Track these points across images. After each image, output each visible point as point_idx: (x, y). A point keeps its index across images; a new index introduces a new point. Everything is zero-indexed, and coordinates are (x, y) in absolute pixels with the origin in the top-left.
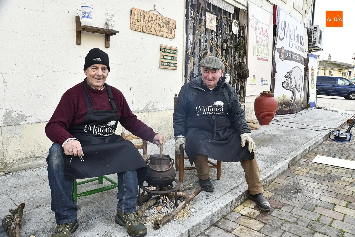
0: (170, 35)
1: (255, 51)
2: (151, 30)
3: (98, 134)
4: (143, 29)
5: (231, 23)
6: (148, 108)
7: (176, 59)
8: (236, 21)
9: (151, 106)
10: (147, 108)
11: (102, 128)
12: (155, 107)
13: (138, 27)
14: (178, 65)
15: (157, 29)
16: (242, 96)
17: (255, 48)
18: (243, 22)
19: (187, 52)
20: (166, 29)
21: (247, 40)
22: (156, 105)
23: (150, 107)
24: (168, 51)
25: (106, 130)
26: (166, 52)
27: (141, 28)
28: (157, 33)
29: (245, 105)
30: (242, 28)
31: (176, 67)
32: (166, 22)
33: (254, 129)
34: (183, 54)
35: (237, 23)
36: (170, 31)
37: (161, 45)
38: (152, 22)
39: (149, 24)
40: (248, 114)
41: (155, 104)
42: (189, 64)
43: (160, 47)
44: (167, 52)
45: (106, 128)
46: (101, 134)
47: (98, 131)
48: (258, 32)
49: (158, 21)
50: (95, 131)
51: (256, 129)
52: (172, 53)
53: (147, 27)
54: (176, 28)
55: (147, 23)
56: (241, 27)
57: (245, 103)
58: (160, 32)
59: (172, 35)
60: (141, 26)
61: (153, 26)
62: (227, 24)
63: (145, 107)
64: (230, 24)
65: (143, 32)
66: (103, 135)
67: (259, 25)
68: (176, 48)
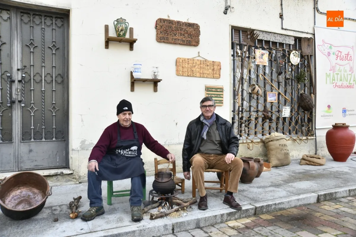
0: (215, 75)
1: (328, 79)
2: (196, 74)
3: (124, 155)
4: (188, 74)
5: (289, 55)
7: (222, 96)
8: (295, 52)
11: (127, 151)
13: (183, 72)
14: (224, 102)
15: (201, 72)
16: (311, 128)
17: (328, 76)
18: (306, 51)
19: (235, 88)
20: (210, 71)
24: (213, 90)
25: (130, 153)
26: (211, 91)
27: (185, 73)
28: (202, 75)
29: (316, 139)
30: (306, 57)
31: (222, 103)
32: (210, 64)
34: (230, 91)
35: (297, 53)
36: (215, 72)
37: (206, 85)
38: (196, 67)
39: (194, 69)
40: (322, 148)
42: (236, 100)
43: (205, 86)
44: (212, 91)
45: (130, 151)
46: (126, 155)
47: (124, 153)
48: (333, 57)
49: (202, 66)
50: (122, 153)
51: (319, 165)
52: (218, 91)
53: (192, 71)
54: (221, 69)
55: (191, 68)
56: (305, 56)
57: (316, 136)
58: (205, 74)
59: (218, 76)
60: (185, 72)
61: (197, 70)
62: (284, 56)
65: (188, 76)
66: (128, 155)
67: (334, 50)
68: (223, 86)
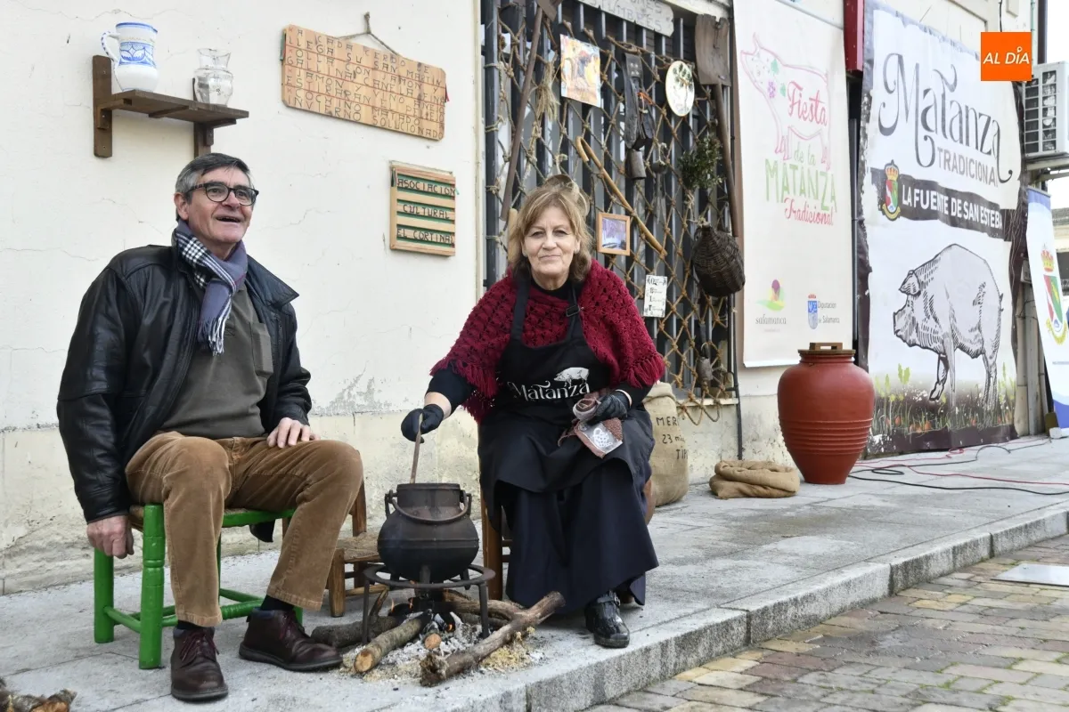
0: (426, 125)
1: (772, 181)
2: (357, 108)
4: (328, 103)
5: (663, 74)
6: (351, 400)
7: (449, 214)
8: (681, 67)
9: (360, 394)
10: (346, 398)
12: (377, 397)
13: (310, 96)
14: (457, 240)
15: (378, 104)
16: (723, 367)
17: (772, 171)
18: (712, 67)
19: (493, 189)
20: (410, 102)
21: (733, 139)
22: (380, 391)
23: (358, 398)
24: (421, 186)
26: (412, 190)
27: (319, 98)
28: (378, 118)
29: (738, 406)
30: (708, 91)
31: (453, 245)
32: (410, 76)
33: (776, 492)
34: (477, 198)
35: (685, 73)
36: (425, 111)
37: (394, 164)
38: (360, 78)
39: (351, 87)
40: (755, 443)
41: (376, 387)
42: (500, 235)
43: (392, 169)
44: (418, 191)
48: (782, 103)
49: (379, 76)
51: (783, 493)
52: (436, 194)
53: (343, 95)
54: (446, 98)
55: (340, 82)
56: (705, 86)
57: (737, 396)
58: (390, 114)
59: (435, 126)
60: (320, 94)
61: (364, 91)
62: (646, 78)
63: (341, 397)
64: (658, 77)
65: (329, 116)
67: (783, 78)
68: (451, 173)
